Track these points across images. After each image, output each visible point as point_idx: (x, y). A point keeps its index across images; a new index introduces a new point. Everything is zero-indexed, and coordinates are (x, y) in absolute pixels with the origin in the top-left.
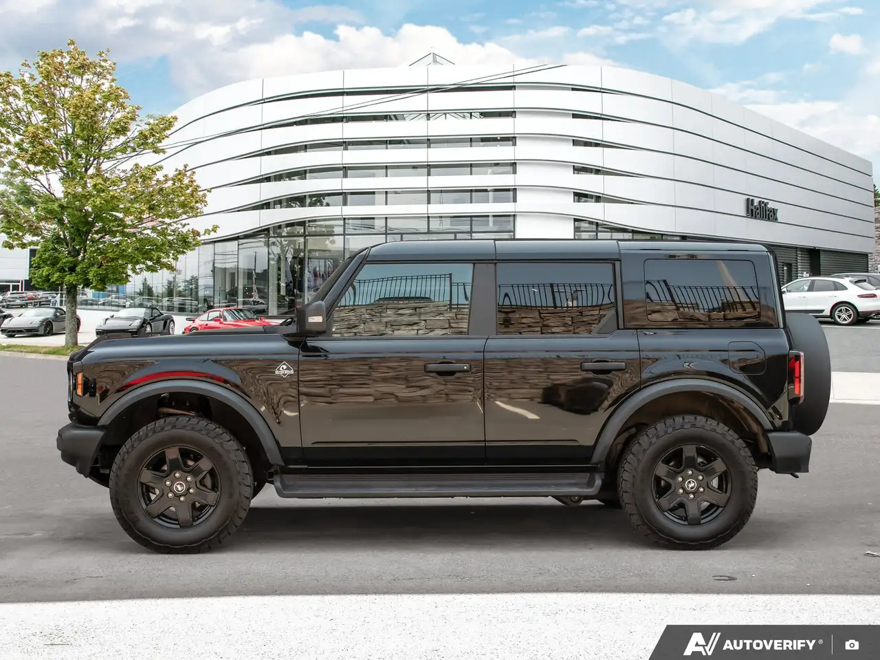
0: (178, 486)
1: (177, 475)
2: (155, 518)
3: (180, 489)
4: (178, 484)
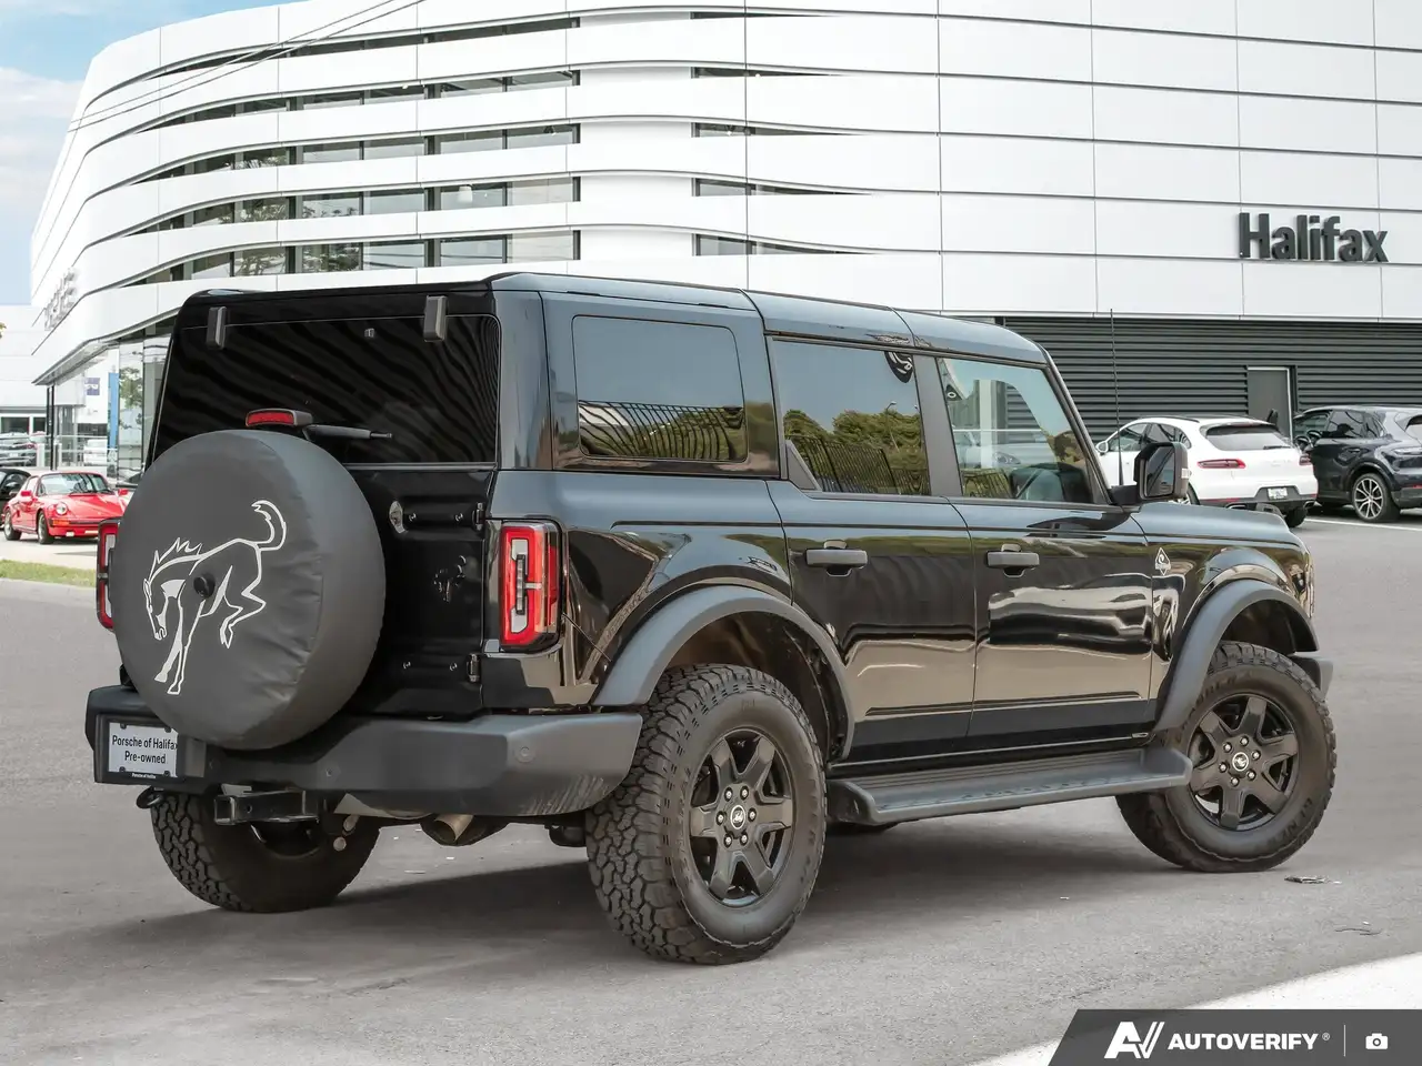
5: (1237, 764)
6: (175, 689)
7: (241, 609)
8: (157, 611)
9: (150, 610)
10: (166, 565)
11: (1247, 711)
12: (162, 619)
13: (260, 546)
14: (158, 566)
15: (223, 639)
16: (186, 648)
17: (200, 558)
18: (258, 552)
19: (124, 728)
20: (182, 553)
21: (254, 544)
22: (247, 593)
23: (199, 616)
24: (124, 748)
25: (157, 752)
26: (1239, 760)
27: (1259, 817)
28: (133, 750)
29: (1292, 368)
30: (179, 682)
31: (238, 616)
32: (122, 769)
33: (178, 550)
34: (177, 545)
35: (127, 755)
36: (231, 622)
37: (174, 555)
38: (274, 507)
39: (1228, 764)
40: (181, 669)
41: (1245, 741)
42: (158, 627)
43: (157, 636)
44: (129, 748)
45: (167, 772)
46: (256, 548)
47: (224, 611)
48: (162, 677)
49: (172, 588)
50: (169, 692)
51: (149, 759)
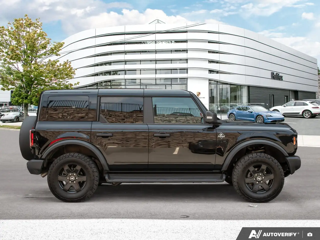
5: (258, 179)
11: (261, 168)
26: (259, 178)
27: (264, 191)
29: (273, 95)
39: (256, 179)
41: (261, 174)
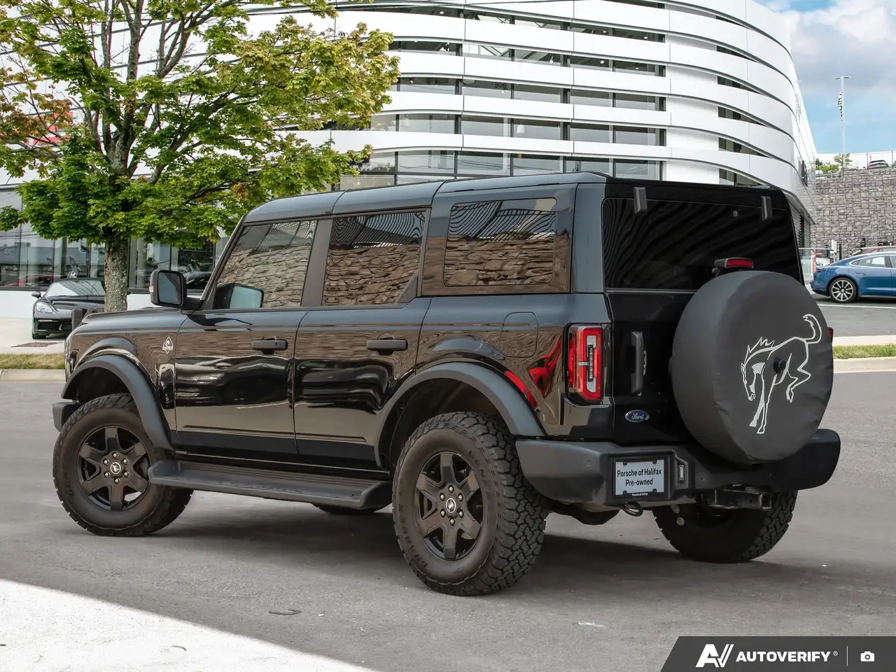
0: (115, 467)
1: (115, 455)
2: (90, 495)
3: (115, 470)
4: (114, 465)
6: (761, 430)
7: (797, 379)
8: (750, 383)
9: (745, 382)
10: (754, 354)
12: (752, 388)
13: (807, 341)
14: (749, 355)
15: (788, 398)
16: (767, 404)
17: (774, 349)
18: (807, 344)
19: (625, 464)
20: (764, 346)
21: (804, 340)
22: (800, 369)
23: (773, 384)
24: (625, 478)
25: (648, 477)
28: (631, 478)
30: (763, 426)
31: (796, 383)
32: (625, 492)
33: (761, 344)
34: (761, 341)
35: (628, 482)
36: (792, 387)
37: (759, 348)
38: (815, 318)
40: (764, 418)
42: (750, 393)
43: (750, 399)
44: (628, 478)
45: (655, 490)
46: (805, 342)
47: (788, 381)
48: (753, 424)
49: (758, 368)
50: (758, 432)
51: (641, 483)
